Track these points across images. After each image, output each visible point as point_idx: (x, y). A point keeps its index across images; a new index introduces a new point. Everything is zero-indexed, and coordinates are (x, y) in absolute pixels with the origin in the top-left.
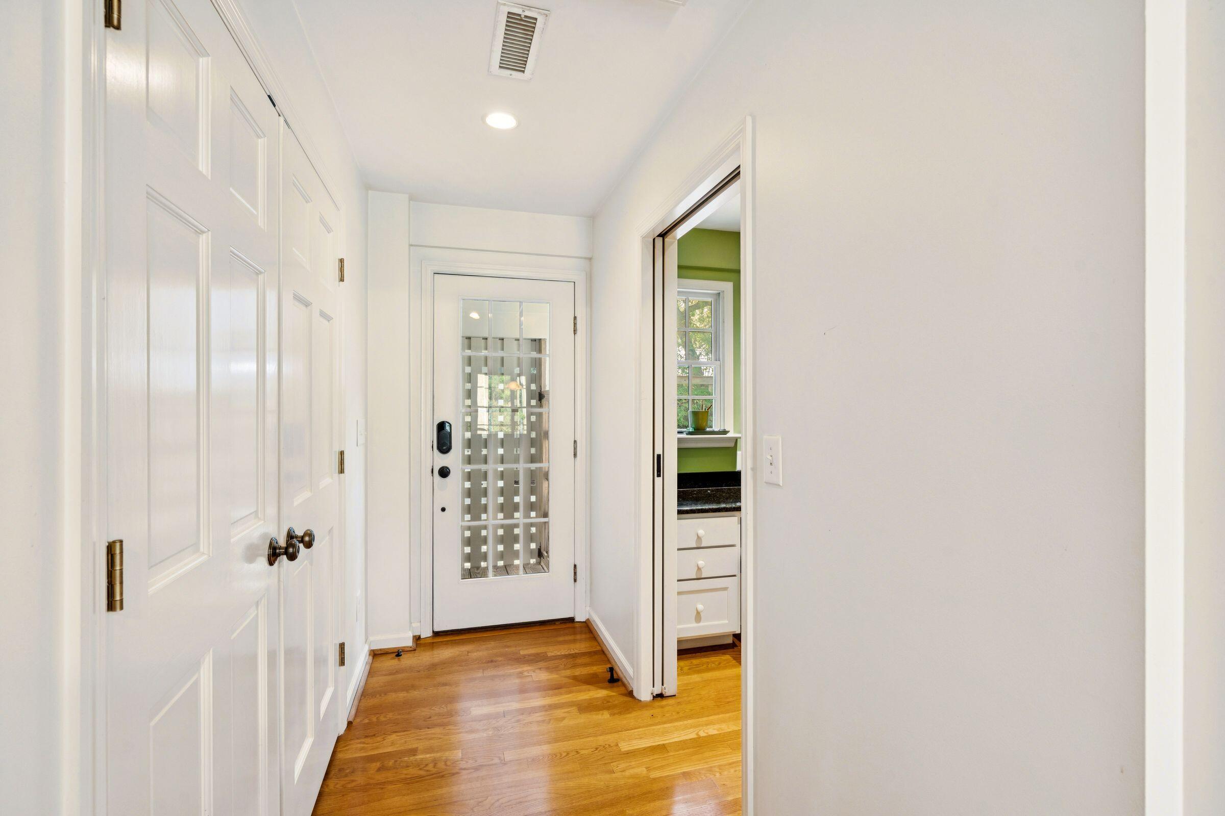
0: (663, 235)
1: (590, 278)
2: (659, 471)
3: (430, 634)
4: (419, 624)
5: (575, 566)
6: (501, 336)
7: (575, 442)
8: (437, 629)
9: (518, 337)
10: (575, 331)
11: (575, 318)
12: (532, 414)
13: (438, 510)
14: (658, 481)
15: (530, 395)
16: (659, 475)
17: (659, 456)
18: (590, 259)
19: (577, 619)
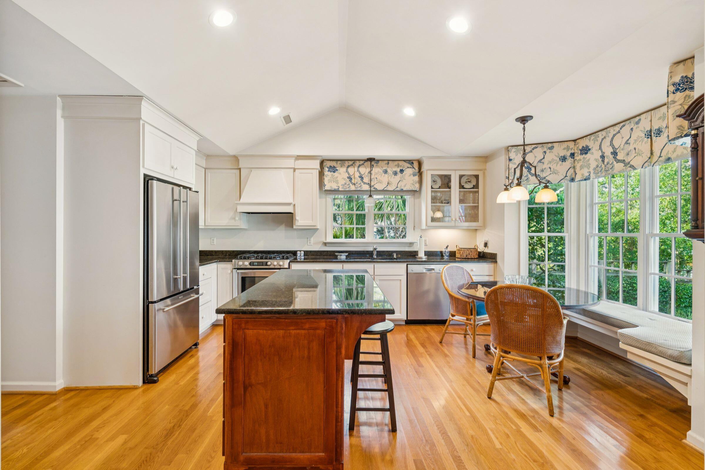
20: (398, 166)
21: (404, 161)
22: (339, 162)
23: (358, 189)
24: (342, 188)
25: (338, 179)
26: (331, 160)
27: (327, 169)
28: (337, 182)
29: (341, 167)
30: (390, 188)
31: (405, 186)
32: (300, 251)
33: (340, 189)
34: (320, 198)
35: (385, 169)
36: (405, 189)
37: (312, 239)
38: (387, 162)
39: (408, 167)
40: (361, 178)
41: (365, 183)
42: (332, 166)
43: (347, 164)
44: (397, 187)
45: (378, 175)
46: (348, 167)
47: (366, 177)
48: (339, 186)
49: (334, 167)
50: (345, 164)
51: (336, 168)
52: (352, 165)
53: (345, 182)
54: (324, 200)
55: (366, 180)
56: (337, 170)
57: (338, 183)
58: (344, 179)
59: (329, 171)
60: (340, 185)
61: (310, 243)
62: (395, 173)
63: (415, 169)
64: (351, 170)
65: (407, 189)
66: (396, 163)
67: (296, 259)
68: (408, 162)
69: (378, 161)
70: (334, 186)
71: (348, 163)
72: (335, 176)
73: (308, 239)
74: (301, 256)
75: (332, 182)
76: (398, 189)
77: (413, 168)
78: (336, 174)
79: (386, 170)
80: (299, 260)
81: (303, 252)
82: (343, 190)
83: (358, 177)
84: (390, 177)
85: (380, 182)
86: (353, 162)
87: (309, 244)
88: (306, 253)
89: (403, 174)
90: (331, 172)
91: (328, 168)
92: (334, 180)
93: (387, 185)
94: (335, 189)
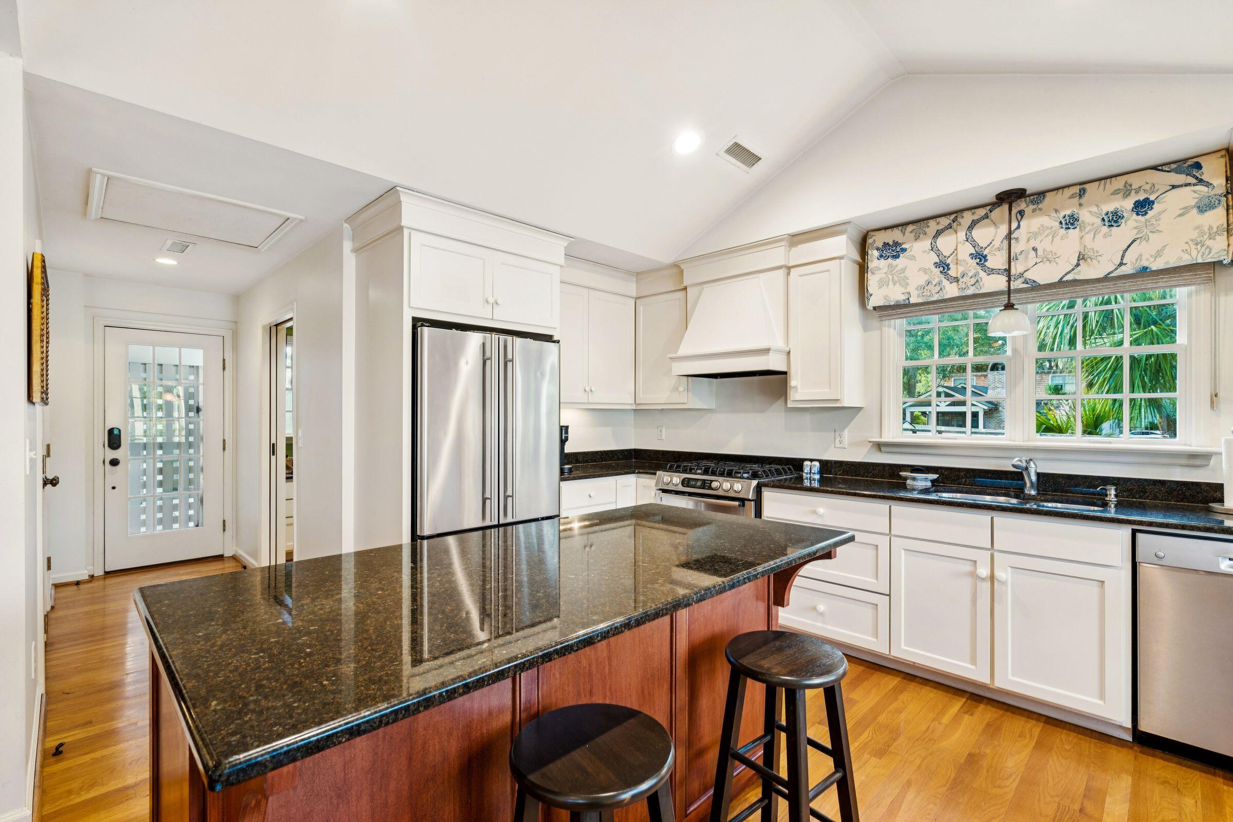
0: (277, 325)
1: (235, 334)
2: (273, 452)
3: (102, 573)
4: (92, 567)
5: (224, 521)
6: (160, 363)
7: (224, 440)
8: (108, 570)
9: (178, 364)
10: (224, 369)
11: (224, 360)
12: (190, 423)
13: (108, 488)
14: (273, 458)
15: (189, 409)
16: (273, 455)
17: (273, 444)
18: (236, 322)
19: (225, 556)
20: (1127, 191)
21: (1155, 168)
22: (910, 228)
23: (970, 292)
24: (918, 296)
25: (907, 273)
26: (886, 228)
27: (876, 253)
28: (904, 282)
29: (917, 238)
30: (1088, 272)
31: (1159, 254)
32: (811, 460)
33: (913, 300)
34: (866, 329)
35: (1068, 212)
36: (1154, 267)
37: (846, 433)
38: (1076, 189)
39: (1174, 187)
40: (980, 257)
41: (991, 271)
42: (891, 244)
43: (933, 226)
44: (1121, 264)
45: (1038, 240)
46: (939, 233)
47: (997, 253)
48: (909, 293)
49: (896, 244)
50: (927, 230)
51: (900, 244)
52: (950, 227)
53: (926, 277)
54: (875, 334)
55: (997, 260)
56: (904, 250)
57: (908, 284)
58: (925, 271)
59: (881, 256)
60: (912, 289)
61: (841, 442)
62: (1114, 219)
63: (1208, 184)
64: (946, 243)
65: (1167, 262)
66: (1119, 183)
67: (800, 479)
68: (1173, 166)
69: (1041, 195)
70: (896, 295)
71: (938, 224)
72: (899, 267)
73: (837, 434)
74: (811, 472)
75: (891, 283)
76: (1126, 270)
77: (1200, 181)
78: (901, 262)
79: (1072, 216)
80: (807, 483)
81: (817, 464)
82: (920, 300)
83: (968, 259)
84: (1088, 238)
85: (1050, 258)
86: (953, 217)
87: (838, 444)
88: (826, 466)
89: (1148, 216)
90: (887, 258)
91: (878, 249)
92: (896, 278)
93: (1078, 265)
94: (897, 302)
